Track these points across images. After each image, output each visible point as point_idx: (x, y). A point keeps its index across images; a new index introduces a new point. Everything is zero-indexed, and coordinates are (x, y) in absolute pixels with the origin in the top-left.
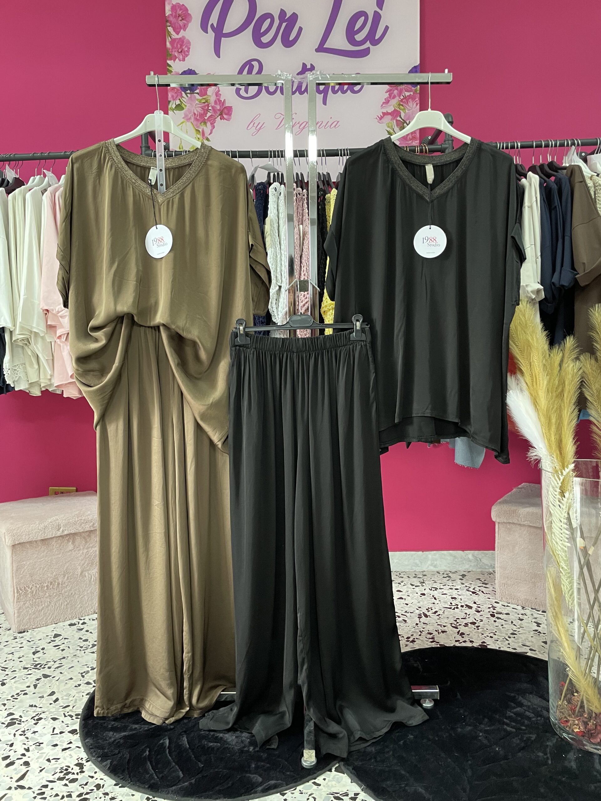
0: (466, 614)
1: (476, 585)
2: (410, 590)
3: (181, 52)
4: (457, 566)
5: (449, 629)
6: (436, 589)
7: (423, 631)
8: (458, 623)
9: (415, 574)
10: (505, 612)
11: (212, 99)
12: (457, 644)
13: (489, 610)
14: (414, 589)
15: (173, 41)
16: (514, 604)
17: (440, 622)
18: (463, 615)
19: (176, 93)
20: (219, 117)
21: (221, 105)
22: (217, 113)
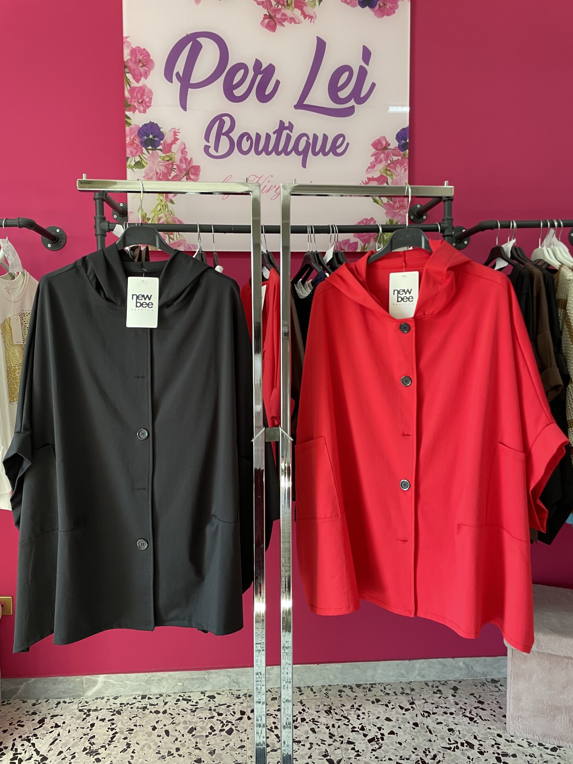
0: (469, 758)
1: (471, 706)
2: (399, 716)
3: (142, 102)
6: (429, 714)
9: (402, 688)
10: (510, 752)
11: (177, 157)
13: (493, 750)
14: (404, 714)
15: (132, 90)
16: (519, 738)
19: (135, 148)
20: (185, 177)
21: (187, 163)
22: (183, 173)
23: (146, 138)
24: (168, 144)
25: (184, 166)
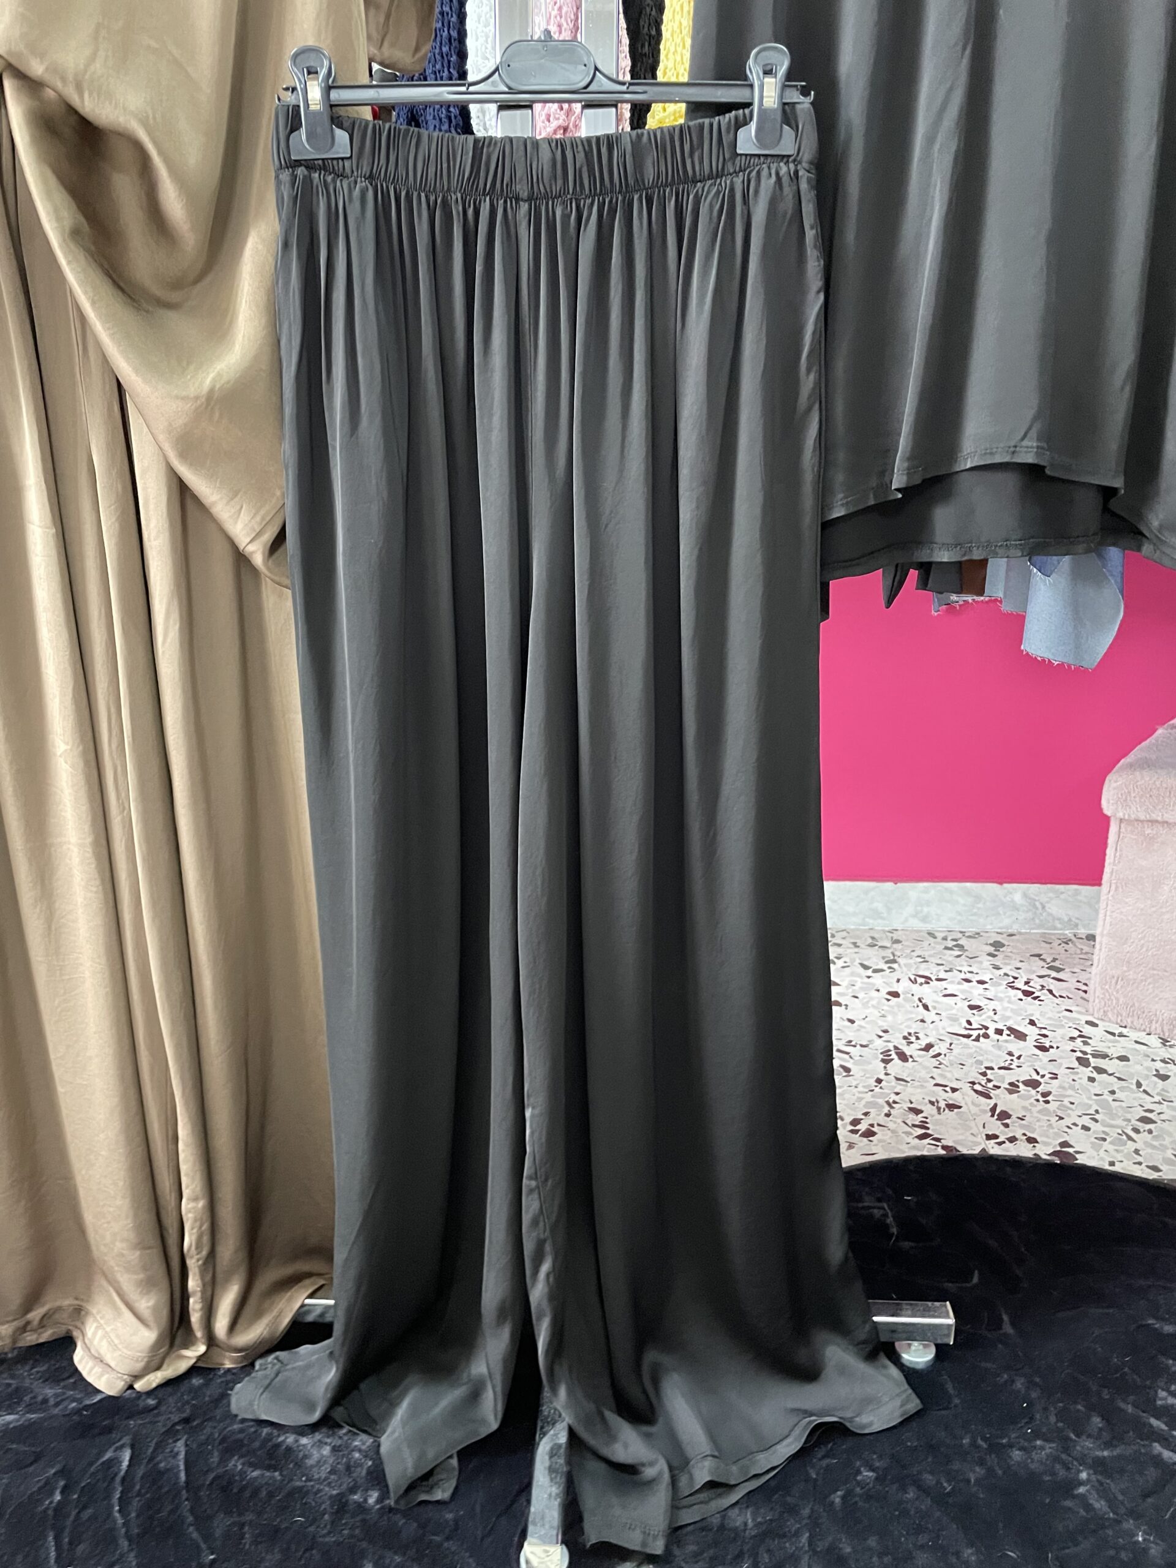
0: (1010, 1054)
1: (1031, 972)
2: (859, 980)
4: (981, 920)
5: (966, 1097)
6: (928, 980)
7: (895, 1102)
8: (989, 1081)
9: (873, 938)
10: (1115, 1052)
12: (994, 1149)
13: (1071, 1045)
14: (869, 977)
16: (1140, 1030)
17: (942, 1075)
18: (1003, 1059)
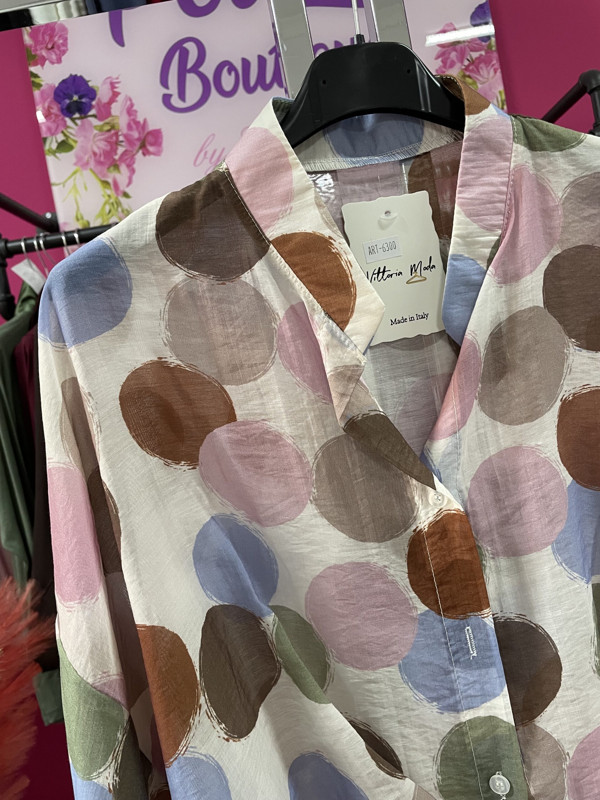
3: (52, 48)
11: (122, 122)
15: (37, 31)
19: (54, 121)
20: (140, 152)
21: (140, 129)
22: (135, 145)
23: (68, 101)
24: (105, 104)
25: (135, 134)
